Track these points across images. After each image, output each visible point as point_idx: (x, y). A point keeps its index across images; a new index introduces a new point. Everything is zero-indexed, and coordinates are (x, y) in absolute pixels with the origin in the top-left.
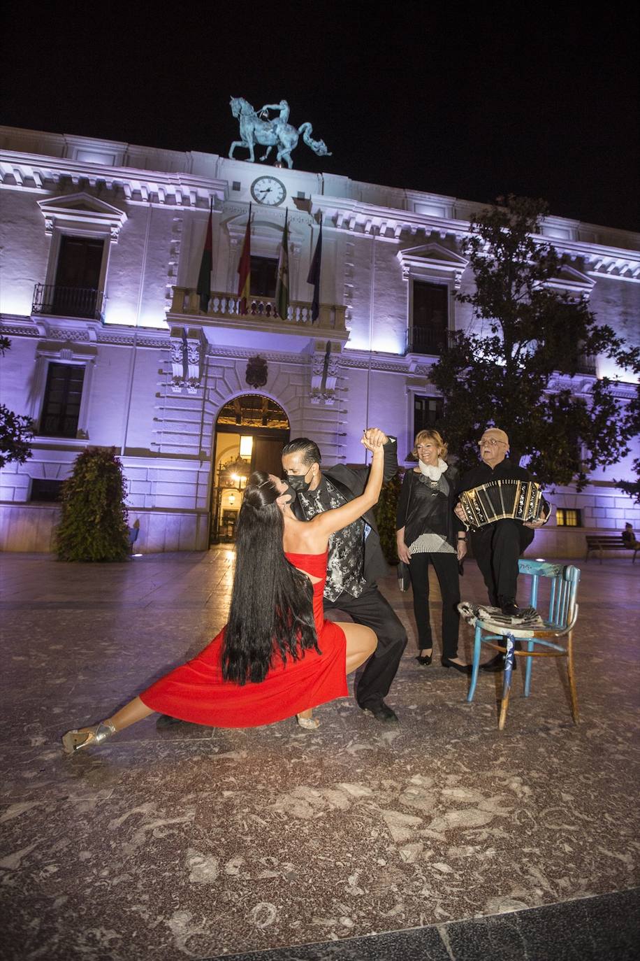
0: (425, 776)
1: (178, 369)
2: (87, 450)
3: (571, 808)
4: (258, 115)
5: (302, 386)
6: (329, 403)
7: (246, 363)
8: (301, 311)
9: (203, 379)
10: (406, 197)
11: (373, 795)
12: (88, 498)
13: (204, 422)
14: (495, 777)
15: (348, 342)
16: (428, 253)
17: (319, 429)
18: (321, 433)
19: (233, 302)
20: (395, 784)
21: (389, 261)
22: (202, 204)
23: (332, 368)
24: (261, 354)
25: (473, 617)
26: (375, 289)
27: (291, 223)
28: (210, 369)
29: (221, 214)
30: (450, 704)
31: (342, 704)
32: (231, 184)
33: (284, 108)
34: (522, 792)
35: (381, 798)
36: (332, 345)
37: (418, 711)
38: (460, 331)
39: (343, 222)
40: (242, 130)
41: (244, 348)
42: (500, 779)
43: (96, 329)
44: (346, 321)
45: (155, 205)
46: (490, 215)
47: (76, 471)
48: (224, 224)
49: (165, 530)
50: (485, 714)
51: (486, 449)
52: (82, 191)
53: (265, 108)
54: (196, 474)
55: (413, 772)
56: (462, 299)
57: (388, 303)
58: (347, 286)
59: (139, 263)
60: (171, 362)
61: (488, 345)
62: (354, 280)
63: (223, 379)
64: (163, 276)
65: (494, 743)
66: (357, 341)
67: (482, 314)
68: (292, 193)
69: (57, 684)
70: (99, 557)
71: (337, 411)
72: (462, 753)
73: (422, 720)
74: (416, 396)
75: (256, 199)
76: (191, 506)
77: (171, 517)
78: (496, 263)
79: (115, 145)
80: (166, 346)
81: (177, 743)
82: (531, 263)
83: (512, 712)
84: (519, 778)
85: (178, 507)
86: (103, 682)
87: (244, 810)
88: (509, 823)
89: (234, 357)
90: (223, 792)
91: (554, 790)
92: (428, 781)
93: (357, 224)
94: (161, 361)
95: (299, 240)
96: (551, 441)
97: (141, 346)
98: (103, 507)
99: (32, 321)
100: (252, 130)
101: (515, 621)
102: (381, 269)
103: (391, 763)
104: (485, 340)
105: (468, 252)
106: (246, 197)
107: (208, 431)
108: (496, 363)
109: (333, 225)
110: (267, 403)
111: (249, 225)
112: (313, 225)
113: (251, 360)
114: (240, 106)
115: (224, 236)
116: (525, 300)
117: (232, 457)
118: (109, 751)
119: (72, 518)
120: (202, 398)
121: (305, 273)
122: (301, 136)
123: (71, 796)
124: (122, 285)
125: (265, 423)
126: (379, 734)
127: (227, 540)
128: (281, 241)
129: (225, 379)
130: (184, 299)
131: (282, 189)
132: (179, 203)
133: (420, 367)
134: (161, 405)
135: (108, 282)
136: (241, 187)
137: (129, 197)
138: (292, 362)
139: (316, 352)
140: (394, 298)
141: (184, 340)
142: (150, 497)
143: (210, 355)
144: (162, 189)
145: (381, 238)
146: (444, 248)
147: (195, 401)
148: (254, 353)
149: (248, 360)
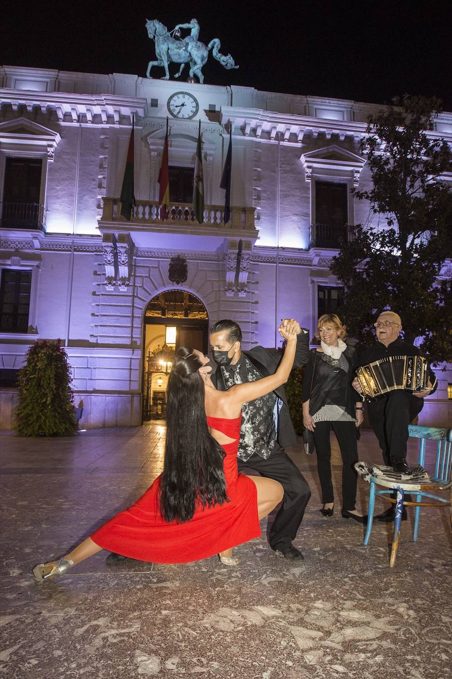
0: (326, 601)
1: (110, 270)
2: (37, 343)
3: (449, 628)
4: (171, 35)
5: (217, 281)
6: (242, 295)
7: (170, 262)
8: (215, 214)
9: (132, 278)
10: (308, 103)
11: (283, 615)
12: (40, 384)
13: (134, 315)
14: (385, 603)
15: (257, 240)
16: (328, 155)
19: (156, 209)
20: (300, 607)
22: (124, 121)
23: (244, 264)
24: (181, 253)
25: (368, 474)
26: (281, 191)
27: (204, 134)
28: (137, 269)
29: (141, 129)
30: (348, 547)
31: (257, 546)
32: (149, 102)
33: (194, 27)
34: (408, 615)
35: (289, 618)
36: (244, 244)
37: (321, 552)
38: (359, 226)
39: (251, 130)
40: (157, 51)
41: (166, 249)
42: (389, 605)
43: (39, 238)
44: (256, 221)
45: (84, 125)
46: (386, 115)
47: (29, 361)
48: (144, 139)
49: (105, 409)
50: (379, 555)
51: (382, 330)
52: (21, 116)
53: (177, 28)
54: (129, 361)
55: (317, 599)
56: (360, 196)
57: (293, 203)
58: (255, 189)
59: (73, 179)
60: (104, 264)
61: (384, 237)
62: (261, 183)
63: (149, 277)
64: (93, 188)
65: (385, 577)
66: (265, 240)
67: (378, 209)
68: (204, 106)
69: (26, 531)
71: (249, 302)
72: (357, 585)
73: (324, 559)
74: (319, 286)
75: (172, 114)
76: (126, 389)
77: (109, 398)
78: (392, 161)
79: (47, 73)
80: (99, 250)
81: (123, 575)
82: (425, 158)
83: (402, 554)
84: (405, 604)
85: (115, 389)
86: (62, 529)
87: (178, 624)
88: (395, 637)
89: (158, 258)
90: (161, 611)
91: (435, 614)
92: (329, 605)
93: (263, 132)
94: (96, 264)
95: (212, 149)
97: (79, 251)
98: (52, 391)
100: (167, 49)
101: (404, 477)
102: (285, 172)
103: (297, 591)
104: (382, 233)
105: (365, 152)
106: (164, 113)
107: (138, 323)
108: (392, 254)
109: (242, 133)
110: (187, 298)
111: (166, 138)
112: (223, 135)
113: (172, 259)
114: (155, 27)
116: (420, 194)
117: (159, 346)
118: (70, 580)
119: (28, 400)
120: (131, 294)
121: (218, 179)
122: (210, 52)
123: (44, 612)
124: (59, 198)
125: (186, 315)
126: (288, 570)
127: (157, 417)
128: (195, 151)
129: (151, 277)
130: (113, 207)
131: (194, 103)
132: (104, 121)
133: (322, 260)
134: (97, 302)
135: (47, 197)
136: (159, 103)
137: (61, 119)
138: (208, 260)
139: (229, 250)
140: (298, 198)
141: (114, 245)
142: (91, 381)
143: (137, 257)
144: (89, 110)
145: (286, 144)
146: (343, 149)
147: (126, 297)
148: (175, 253)
149: (170, 260)
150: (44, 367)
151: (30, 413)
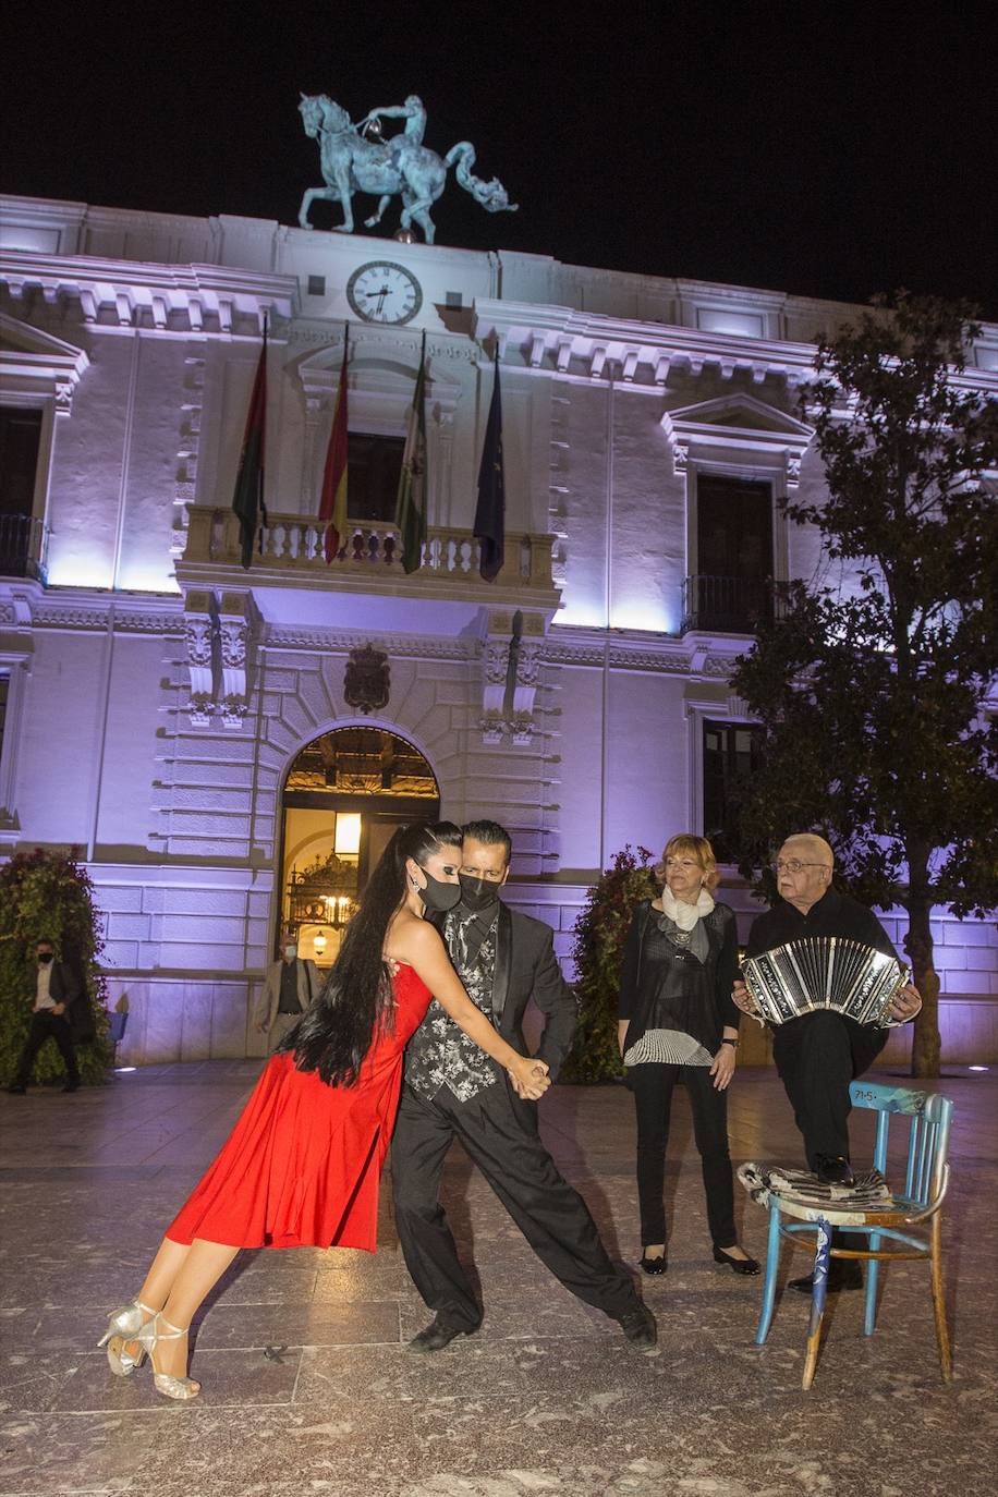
1: (201, 678)
2: (20, 856)
4: (360, 130)
5: (462, 707)
6: (522, 740)
7: (348, 660)
8: (458, 549)
9: (254, 698)
10: (679, 296)
12: (24, 955)
13: (259, 786)
15: (559, 611)
16: (728, 415)
17: (503, 796)
18: (505, 805)
19: (315, 535)
21: (644, 434)
22: (245, 326)
23: (526, 668)
24: (376, 640)
26: (615, 496)
27: (433, 363)
28: (268, 675)
29: (285, 346)
32: (304, 282)
33: (414, 114)
36: (525, 620)
38: (798, 583)
39: (544, 354)
40: (325, 166)
41: (339, 629)
43: (30, 598)
44: (554, 566)
45: (145, 333)
48: (291, 368)
49: (183, 1015)
51: (784, 879)
53: (373, 115)
54: (243, 898)
56: (799, 516)
57: (643, 525)
58: (555, 492)
59: (115, 457)
60: (187, 663)
61: (854, 615)
62: (569, 477)
64: (163, 481)
66: (576, 612)
68: (434, 295)
71: (539, 758)
74: (707, 723)
75: (358, 312)
76: (235, 966)
77: (193, 989)
79: (61, 209)
80: (175, 629)
89: (318, 649)
93: (574, 358)
94: (167, 661)
95: (452, 397)
96: (988, 816)
100: (347, 163)
102: (626, 452)
104: (848, 605)
106: (339, 309)
107: (268, 806)
108: (875, 649)
109: (523, 361)
110: (390, 743)
111: (345, 363)
112: (480, 364)
113: (354, 653)
114: (319, 112)
115: (291, 394)
117: (318, 858)
120: (253, 736)
122: (451, 171)
124: (80, 503)
128: (411, 399)
129: (301, 695)
130: (212, 529)
131: (412, 288)
132: (196, 326)
133: (713, 662)
134: (168, 753)
135: (51, 500)
136: (327, 285)
137: (91, 317)
138: (440, 657)
139: (490, 636)
140: (654, 513)
141: (212, 618)
142: (149, 948)
143: (268, 646)
144: (161, 299)
145: (628, 387)
146: (762, 404)
147: (238, 744)
148: (359, 640)
149: (348, 654)
150: (36, 914)
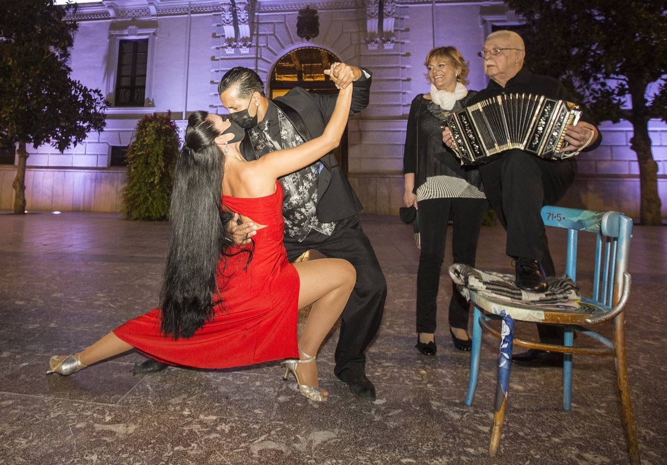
1: (229, 31)
5: (357, 32)
6: (389, 46)
7: (298, 15)
9: (254, 38)
12: (147, 161)
17: (380, 75)
18: (381, 80)
23: (388, 8)
24: (311, 5)
28: (260, 27)
43: (156, 4)
51: (489, 63)
60: (222, 25)
70: (158, 216)
71: (399, 55)
89: (283, 11)
94: (214, 25)
97: (195, 13)
98: (161, 169)
99: (104, 6)
110: (327, 57)
113: (301, 12)
119: (135, 180)
120: (254, 56)
129: (276, 34)
134: (217, 68)
138: (343, 9)
141: (232, 2)
143: (259, 13)
147: (248, 60)
148: (303, 5)
149: (297, 12)
150: (152, 142)
151: (137, 193)
